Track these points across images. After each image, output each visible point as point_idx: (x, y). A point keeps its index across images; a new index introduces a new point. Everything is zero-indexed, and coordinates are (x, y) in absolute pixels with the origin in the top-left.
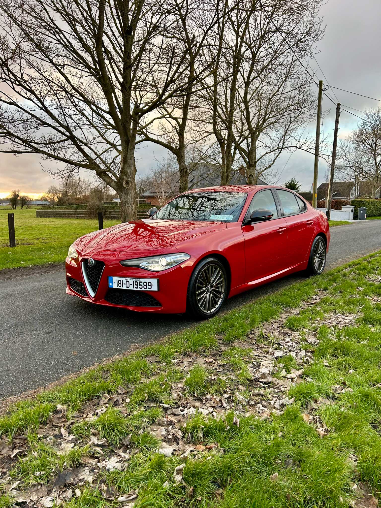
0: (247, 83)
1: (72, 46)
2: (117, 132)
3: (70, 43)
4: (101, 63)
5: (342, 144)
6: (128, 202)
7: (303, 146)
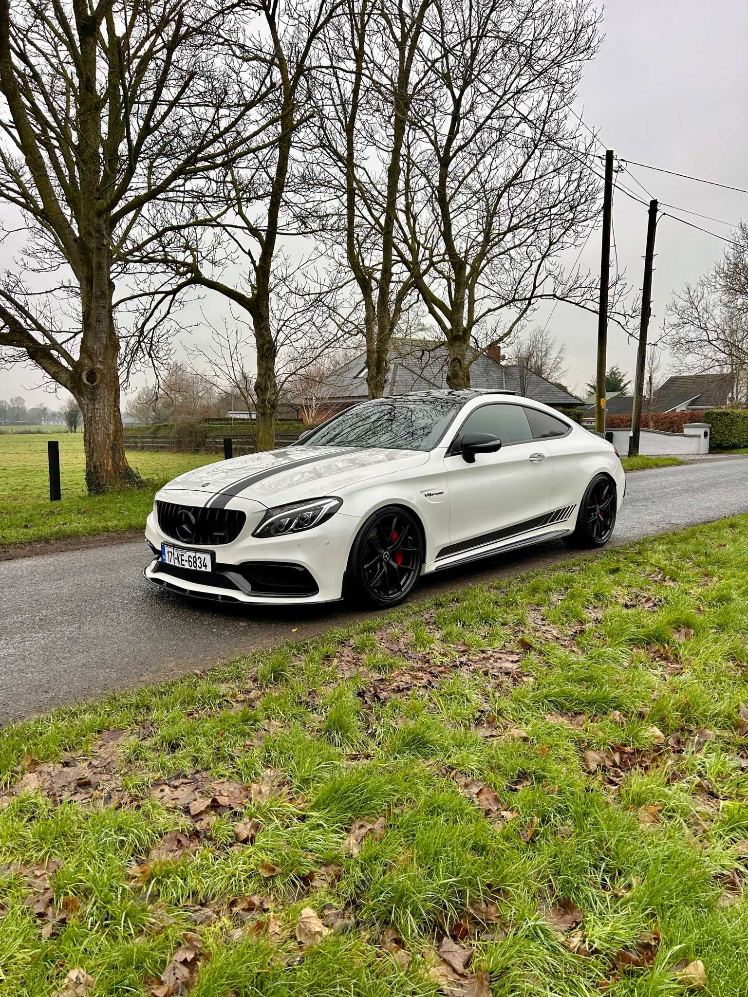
6: (97, 418)
7: (570, 294)
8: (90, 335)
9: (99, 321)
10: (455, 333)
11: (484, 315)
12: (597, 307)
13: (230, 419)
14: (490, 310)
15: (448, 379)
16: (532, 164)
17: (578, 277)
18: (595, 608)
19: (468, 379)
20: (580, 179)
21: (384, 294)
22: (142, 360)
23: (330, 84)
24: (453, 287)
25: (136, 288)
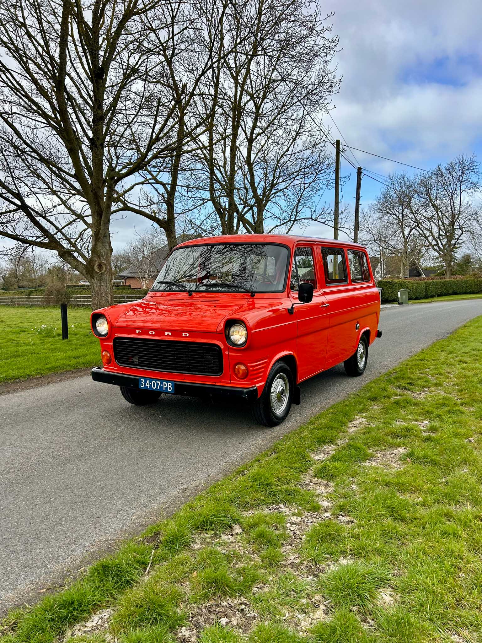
0: (250, 141)
1: (23, 89)
2: (85, 200)
3: (20, 85)
4: (63, 113)
5: (365, 213)
7: (320, 217)
11: (273, 228)
12: (333, 223)
13: (85, 286)
14: (277, 226)
17: (324, 208)
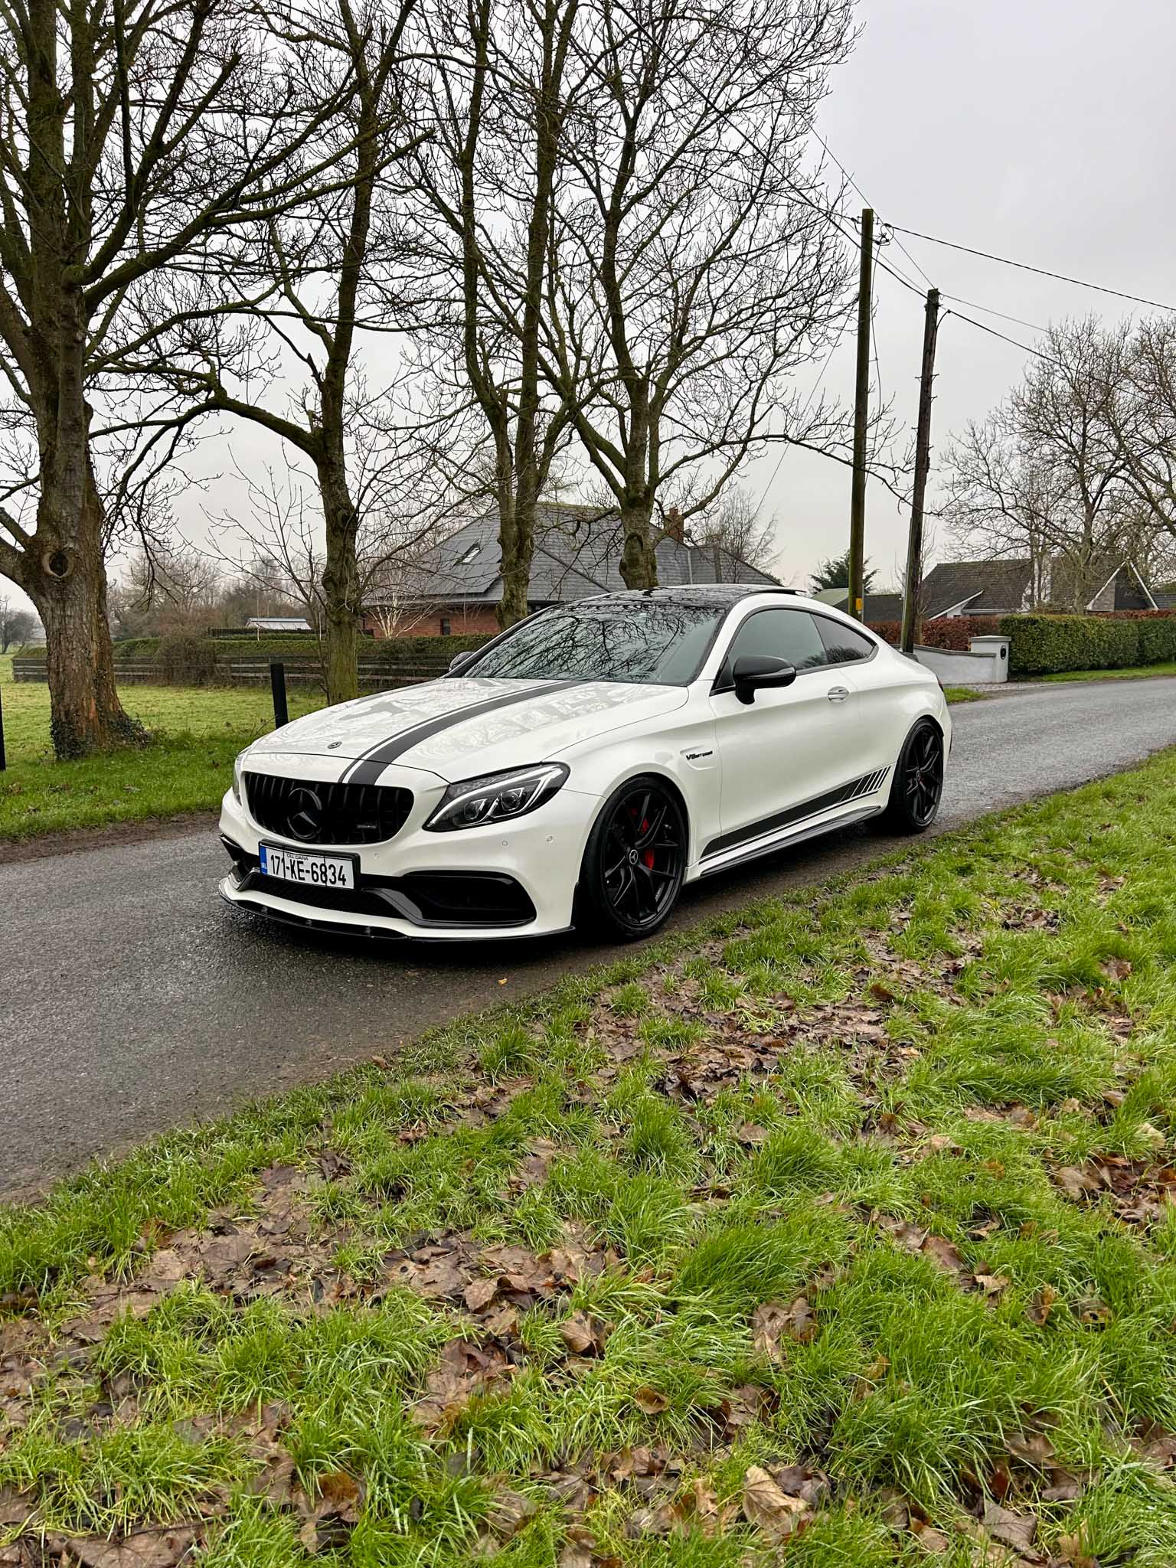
6: (70, 632)
7: (810, 434)
8: (55, 493)
9: (70, 469)
10: (632, 493)
11: (676, 466)
12: (850, 455)
13: (254, 630)
14: (686, 459)
15: (623, 567)
16: (747, 227)
17: (821, 408)
18: (961, 930)
19: (654, 568)
20: (820, 254)
21: (526, 430)
22: (122, 535)
23: (430, 85)
24: (628, 420)
25: (109, 414)
